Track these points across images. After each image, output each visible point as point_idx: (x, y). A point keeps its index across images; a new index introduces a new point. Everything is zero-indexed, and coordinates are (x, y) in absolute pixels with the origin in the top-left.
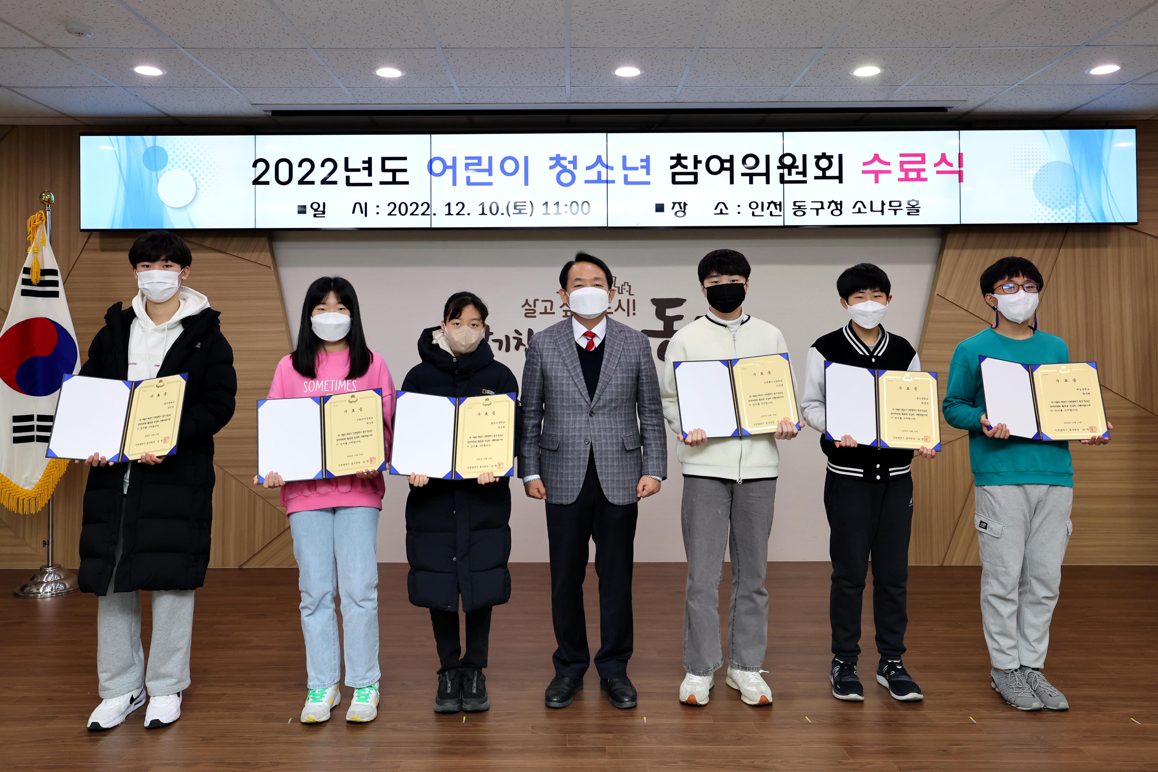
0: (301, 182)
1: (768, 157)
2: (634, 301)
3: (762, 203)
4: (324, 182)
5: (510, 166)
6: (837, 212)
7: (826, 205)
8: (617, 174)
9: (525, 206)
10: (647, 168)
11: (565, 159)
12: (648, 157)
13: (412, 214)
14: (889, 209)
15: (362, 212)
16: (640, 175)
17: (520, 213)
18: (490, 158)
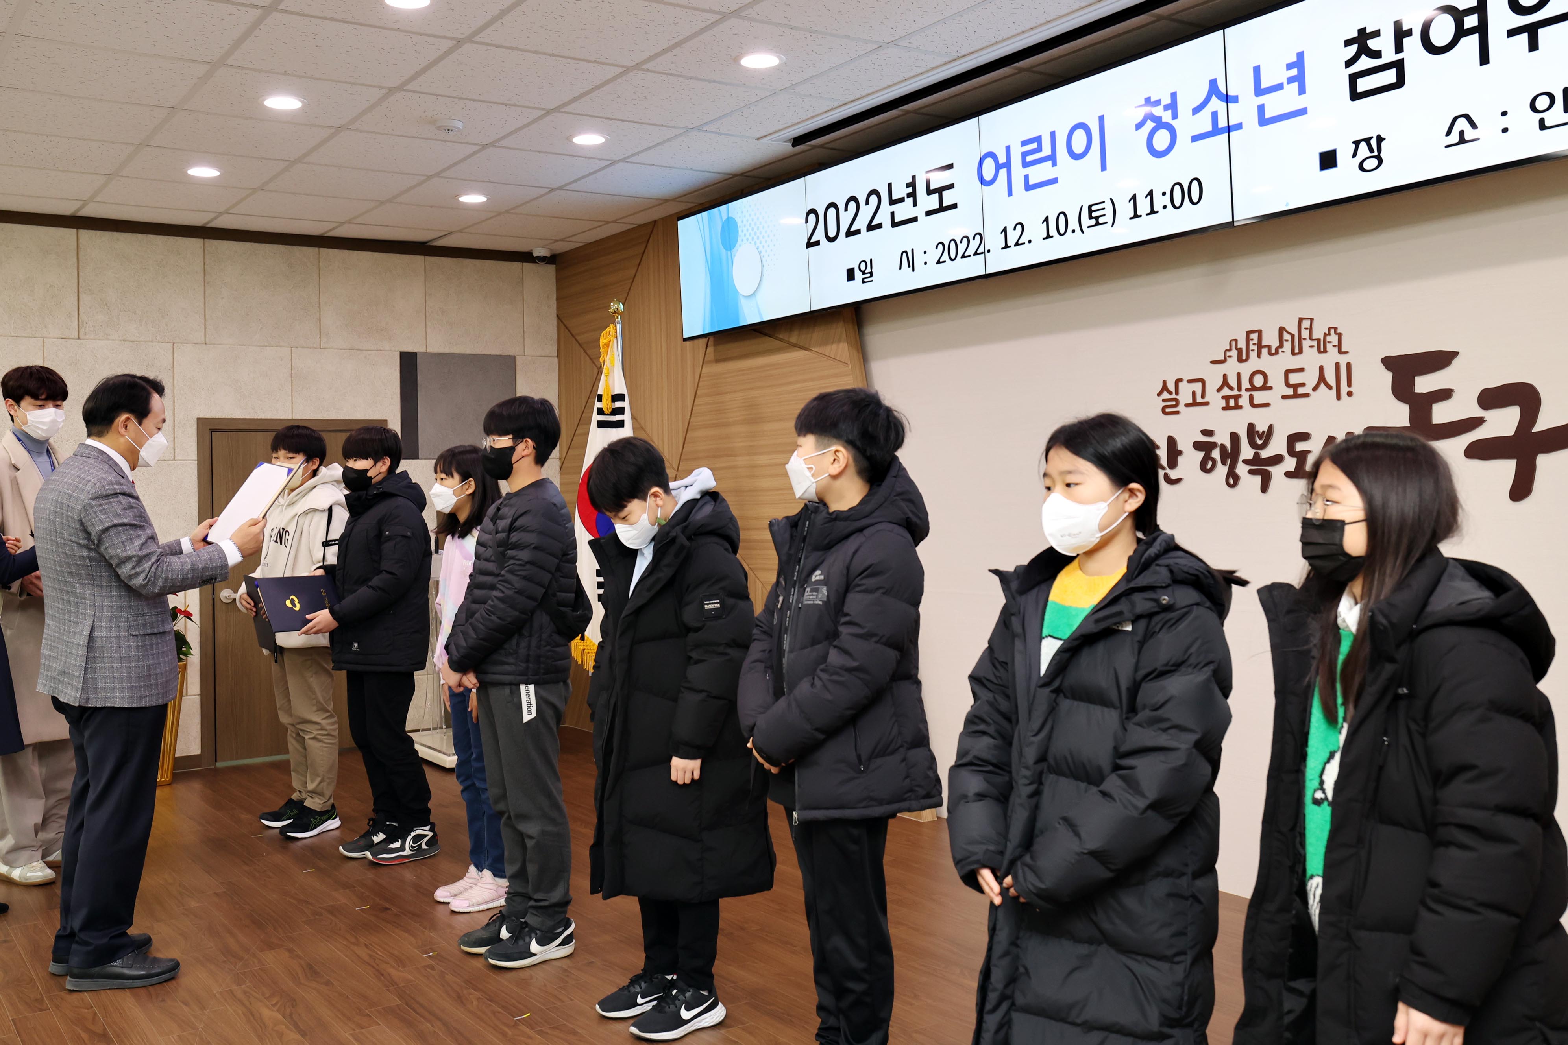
0: (848, 233)
2: (1349, 365)
4: (870, 227)
5: (1079, 141)
8: (1245, 109)
9: (1104, 209)
10: (1300, 80)
11: (1159, 102)
12: (1301, 56)
13: (963, 257)
15: (909, 266)
16: (1287, 99)
17: (1097, 224)
18: (1053, 134)
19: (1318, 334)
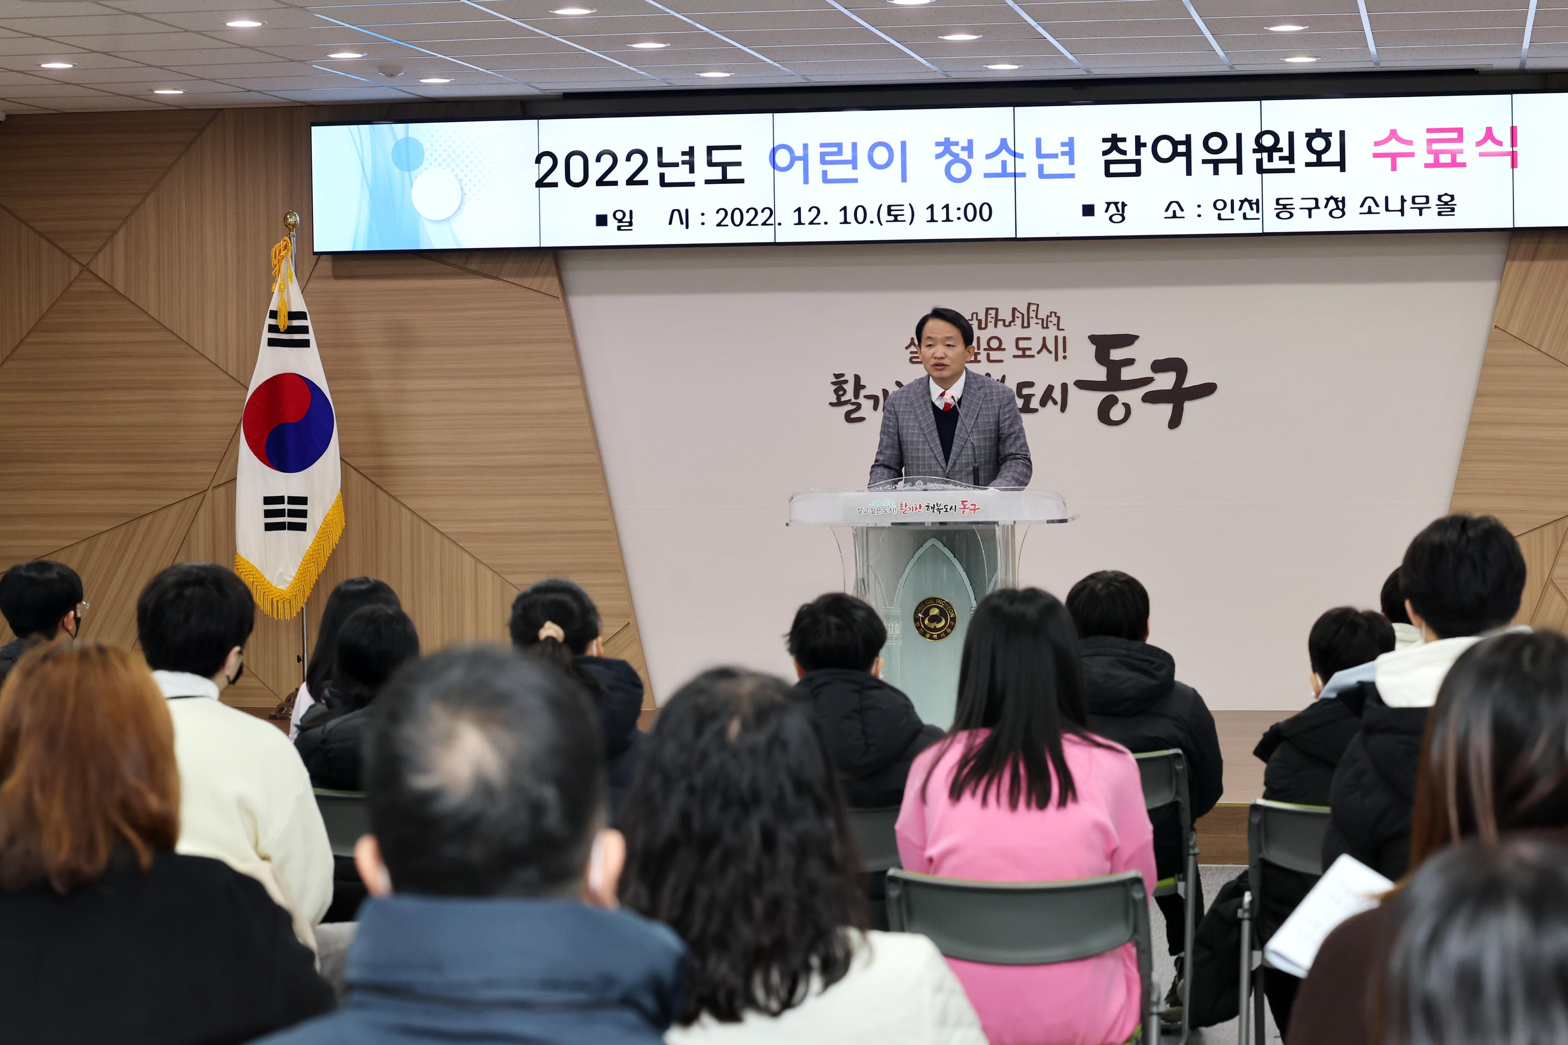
0: (600, 182)
1: (1239, 137)
2: (1064, 338)
3: (1232, 201)
4: (631, 182)
5: (881, 156)
6: (1337, 213)
7: (1322, 203)
8: (1028, 164)
9: (903, 210)
10: (1070, 154)
11: (956, 144)
12: (1071, 140)
13: (749, 224)
14: (1411, 208)
15: (682, 223)
16: (1060, 165)
17: (896, 220)
18: (854, 146)
19: (1042, 314)
